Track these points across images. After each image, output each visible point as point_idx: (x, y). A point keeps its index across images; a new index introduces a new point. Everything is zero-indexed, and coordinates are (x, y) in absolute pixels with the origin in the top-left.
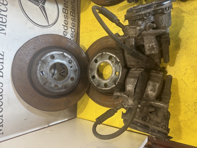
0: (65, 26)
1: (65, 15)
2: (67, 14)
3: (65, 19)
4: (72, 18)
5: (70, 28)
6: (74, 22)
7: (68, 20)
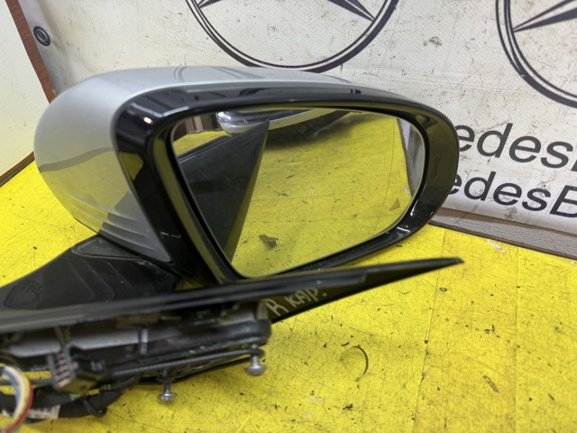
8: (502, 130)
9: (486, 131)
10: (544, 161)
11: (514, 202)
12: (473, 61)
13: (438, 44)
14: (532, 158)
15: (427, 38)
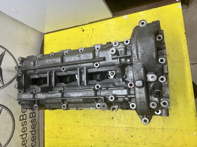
0: (22, 135)
1: (23, 123)
2: (26, 119)
3: (23, 127)
4: (32, 120)
5: (30, 132)
6: (35, 122)
7: (26, 126)
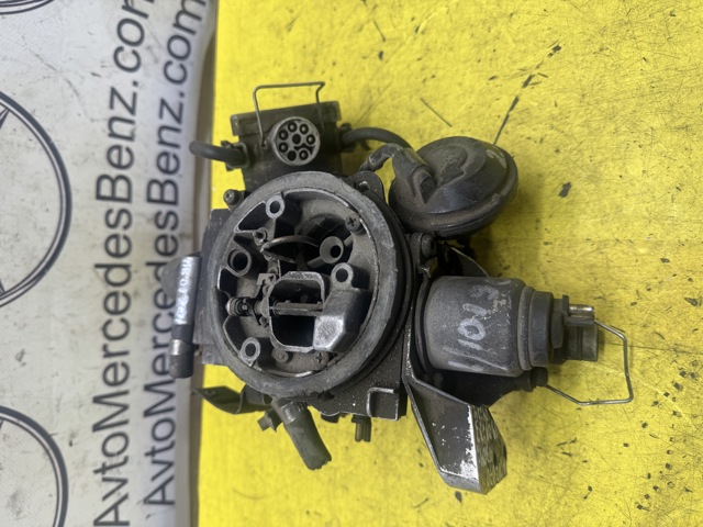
8: (101, 271)
9: (105, 284)
10: (126, 227)
11: (173, 238)
12: (37, 317)
13: (23, 353)
14: (126, 238)
15: (17, 364)
